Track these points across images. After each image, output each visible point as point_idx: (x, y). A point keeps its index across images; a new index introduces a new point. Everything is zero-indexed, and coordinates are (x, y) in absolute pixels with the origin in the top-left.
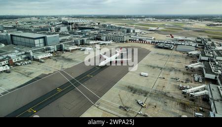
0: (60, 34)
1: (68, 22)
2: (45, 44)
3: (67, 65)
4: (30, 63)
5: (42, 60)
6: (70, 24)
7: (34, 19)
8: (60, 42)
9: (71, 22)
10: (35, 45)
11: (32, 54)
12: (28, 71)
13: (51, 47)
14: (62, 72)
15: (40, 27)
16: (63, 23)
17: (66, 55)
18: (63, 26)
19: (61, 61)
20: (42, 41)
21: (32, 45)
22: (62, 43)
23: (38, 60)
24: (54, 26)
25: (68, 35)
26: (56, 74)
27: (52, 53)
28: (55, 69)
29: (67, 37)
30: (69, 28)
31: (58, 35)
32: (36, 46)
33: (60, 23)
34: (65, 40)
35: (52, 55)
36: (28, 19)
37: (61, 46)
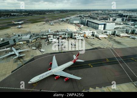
0: (116, 23)
1: (124, 14)
2: (104, 29)
3: (116, 46)
4: (94, 39)
5: (101, 39)
6: (124, 16)
7: (100, 12)
8: (115, 29)
9: (126, 14)
10: (98, 28)
11: (96, 34)
12: (92, 43)
13: (108, 32)
14: (111, 49)
15: (103, 17)
16: (119, 15)
17: (117, 38)
18: (118, 18)
19: (113, 42)
20: (103, 26)
21: (96, 28)
22: (116, 30)
23: (98, 38)
24: (112, 17)
26: (108, 49)
27: (107, 35)
28: (107, 46)
29: (121, 26)
30: (123, 20)
32: (99, 29)
33: (116, 15)
34: (119, 28)
35: (107, 36)
36: (96, 12)
37: (115, 32)
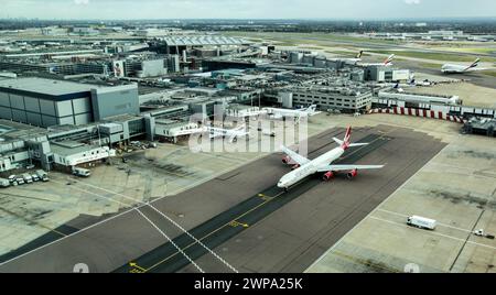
0: (141, 84)
1: (170, 43)
2: (92, 115)
3: (164, 188)
4: (41, 180)
5: (82, 171)
6: (173, 50)
7: (55, 32)
8: (142, 110)
9: (178, 43)
10: (57, 117)
11: (47, 149)
12: (35, 204)
13: (112, 127)
14: (145, 209)
15: (74, 59)
16: (151, 48)
17: (161, 152)
18: (150, 58)
19: (145, 172)
20: (80, 104)
21: (47, 121)
22: (147, 115)
23: (67, 170)
24: (122, 56)
25: (166, 87)
26: (127, 216)
27: (115, 145)
28: (122, 200)
29: (166, 95)
30: (169, 65)
31: (135, 85)
32: (63, 121)
33: (140, 47)
34: (158, 103)
35: (113, 152)
36: (35, 33)
37: (144, 124)
